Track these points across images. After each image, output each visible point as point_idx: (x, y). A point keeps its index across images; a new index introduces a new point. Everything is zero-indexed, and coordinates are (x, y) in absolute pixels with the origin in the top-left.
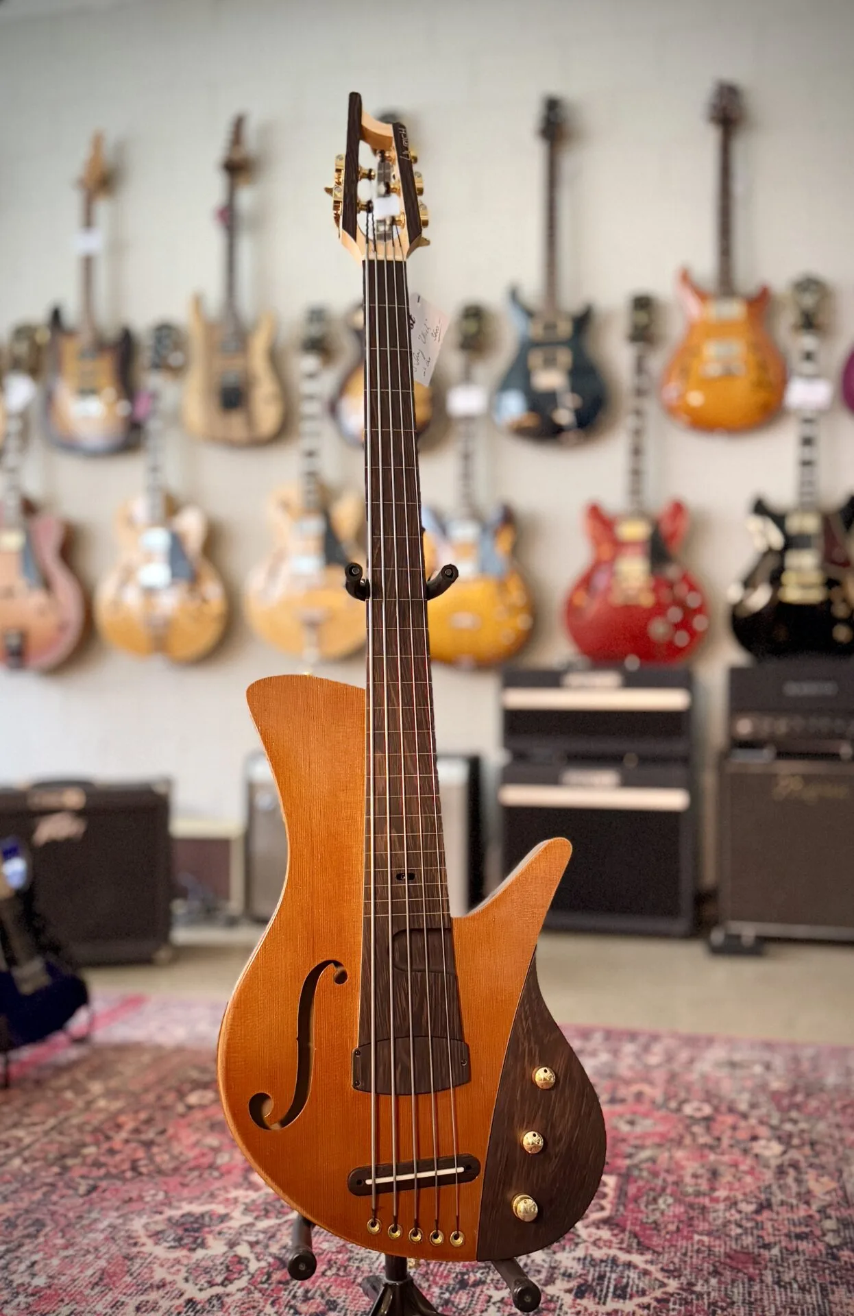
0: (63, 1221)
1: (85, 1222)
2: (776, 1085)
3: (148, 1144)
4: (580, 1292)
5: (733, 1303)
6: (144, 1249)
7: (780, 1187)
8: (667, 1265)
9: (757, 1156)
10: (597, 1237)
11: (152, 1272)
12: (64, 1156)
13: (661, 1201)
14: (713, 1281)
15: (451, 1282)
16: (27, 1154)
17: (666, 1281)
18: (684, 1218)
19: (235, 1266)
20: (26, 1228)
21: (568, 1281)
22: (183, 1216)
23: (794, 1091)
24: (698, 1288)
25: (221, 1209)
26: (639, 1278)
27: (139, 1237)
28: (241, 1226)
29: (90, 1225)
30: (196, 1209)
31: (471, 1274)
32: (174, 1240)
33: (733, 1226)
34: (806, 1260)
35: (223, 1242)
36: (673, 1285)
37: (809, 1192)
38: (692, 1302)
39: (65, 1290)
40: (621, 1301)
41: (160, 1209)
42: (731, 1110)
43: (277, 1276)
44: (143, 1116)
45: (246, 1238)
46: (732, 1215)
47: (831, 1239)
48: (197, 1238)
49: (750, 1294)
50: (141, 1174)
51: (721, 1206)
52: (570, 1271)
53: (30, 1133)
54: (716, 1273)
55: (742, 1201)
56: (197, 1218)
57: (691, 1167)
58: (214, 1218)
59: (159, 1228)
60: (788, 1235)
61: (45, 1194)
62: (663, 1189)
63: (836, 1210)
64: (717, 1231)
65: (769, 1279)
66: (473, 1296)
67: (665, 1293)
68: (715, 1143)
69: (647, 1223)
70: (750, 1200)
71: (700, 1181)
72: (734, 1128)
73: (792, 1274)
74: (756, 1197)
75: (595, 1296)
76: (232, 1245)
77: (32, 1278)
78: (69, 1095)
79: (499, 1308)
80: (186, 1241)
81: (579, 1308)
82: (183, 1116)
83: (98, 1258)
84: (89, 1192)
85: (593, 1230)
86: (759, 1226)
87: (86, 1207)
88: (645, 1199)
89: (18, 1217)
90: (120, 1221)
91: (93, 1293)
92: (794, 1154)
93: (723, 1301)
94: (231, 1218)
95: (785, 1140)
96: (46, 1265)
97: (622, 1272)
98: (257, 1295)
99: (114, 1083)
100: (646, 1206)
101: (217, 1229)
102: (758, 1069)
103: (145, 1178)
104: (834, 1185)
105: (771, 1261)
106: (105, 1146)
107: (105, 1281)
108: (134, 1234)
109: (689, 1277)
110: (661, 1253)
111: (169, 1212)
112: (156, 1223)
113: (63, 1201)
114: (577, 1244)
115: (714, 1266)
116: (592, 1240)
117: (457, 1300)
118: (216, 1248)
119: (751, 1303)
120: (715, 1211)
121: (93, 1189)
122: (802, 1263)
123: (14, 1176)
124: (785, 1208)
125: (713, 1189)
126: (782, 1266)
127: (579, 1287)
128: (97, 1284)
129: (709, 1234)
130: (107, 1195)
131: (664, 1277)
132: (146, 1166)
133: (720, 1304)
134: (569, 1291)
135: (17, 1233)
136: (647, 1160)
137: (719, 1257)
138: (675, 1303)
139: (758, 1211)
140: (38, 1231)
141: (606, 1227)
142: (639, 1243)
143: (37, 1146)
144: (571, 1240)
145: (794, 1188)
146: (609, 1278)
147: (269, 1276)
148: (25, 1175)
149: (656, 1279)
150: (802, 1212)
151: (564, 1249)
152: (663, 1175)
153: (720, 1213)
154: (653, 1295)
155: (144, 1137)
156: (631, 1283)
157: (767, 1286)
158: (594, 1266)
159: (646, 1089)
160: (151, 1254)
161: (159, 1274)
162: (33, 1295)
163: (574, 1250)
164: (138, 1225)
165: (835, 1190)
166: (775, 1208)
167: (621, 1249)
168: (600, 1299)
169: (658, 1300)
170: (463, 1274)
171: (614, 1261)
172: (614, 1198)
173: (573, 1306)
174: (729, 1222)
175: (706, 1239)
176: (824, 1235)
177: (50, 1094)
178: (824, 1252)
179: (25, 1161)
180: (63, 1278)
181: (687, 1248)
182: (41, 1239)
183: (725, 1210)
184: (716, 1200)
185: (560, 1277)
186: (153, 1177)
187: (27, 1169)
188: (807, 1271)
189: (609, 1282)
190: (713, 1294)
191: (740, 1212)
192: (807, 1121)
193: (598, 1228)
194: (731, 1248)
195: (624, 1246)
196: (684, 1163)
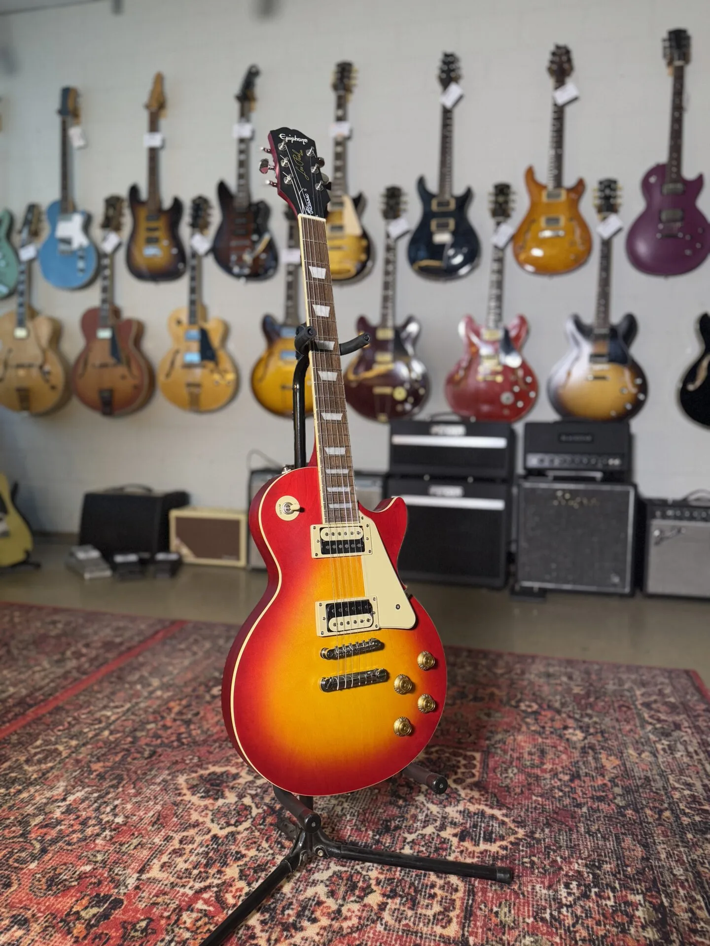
0: (134, 777)
1: (148, 777)
2: (576, 690)
3: (188, 723)
4: (462, 837)
5: (561, 847)
6: (185, 798)
7: (584, 763)
8: (517, 818)
9: (568, 740)
10: (471, 796)
11: (190, 815)
12: (135, 730)
13: (510, 771)
14: (547, 831)
15: (380, 827)
16: (112, 727)
17: (516, 829)
18: (525, 783)
19: (242, 812)
20: (111, 780)
21: (454, 828)
22: (209, 774)
23: (588, 695)
24: (537, 835)
25: (234, 770)
26: (499, 827)
27: (182, 789)
28: (246, 783)
29: (152, 779)
30: (218, 769)
31: (393, 822)
32: (204, 792)
33: (556, 791)
34: (605, 816)
35: (235, 794)
36: (521, 832)
37: (603, 767)
38: (534, 846)
39: (135, 827)
40: (489, 843)
41: (195, 769)
42: (550, 707)
43: (269, 820)
44: (184, 702)
45: (249, 792)
46: (556, 782)
47: (619, 801)
48: (219, 791)
49: (571, 840)
50: (183, 744)
51: (548, 776)
52: (455, 820)
53: (114, 714)
54: (548, 824)
55: (560, 773)
56: (219, 776)
57: (528, 747)
58: (230, 776)
59: (195, 783)
60: (592, 798)
61: (123, 757)
62: (511, 763)
63: (621, 781)
64: (547, 793)
65: (582, 830)
66: (394, 838)
67: (517, 839)
68: (541, 730)
69: (502, 787)
70: (565, 771)
71: (533, 757)
72: (552, 720)
73: (597, 827)
74: (569, 769)
75: (472, 839)
76: (241, 796)
77: (115, 818)
78: (139, 687)
79: (411, 847)
80: (211, 793)
81: (462, 848)
82: (209, 703)
83: (156, 804)
84: (151, 756)
85: (468, 791)
86: (573, 791)
87: (148, 767)
88: (500, 769)
89: (106, 772)
90: (170, 777)
91: (153, 829)
92: (591, 740)
93: (554, 845)
94: (241, 777)
95: (585, 729)
96: (123, 808)
97: (488, 822)
98: (257, 834)
99: (166, 679)
100: (501, 775)
101: (231, 784)
102: (564, 679)
103: (185, 747)
104: (618, 762)
105: (582, 816)
106: (161, 723)
107: (161, 821)
108: (179, 787)
109: (531, 827)
110: (512, 809)
111: (201, 772)
112: (193, 778)
113: (136, 762)
114: (458, 801)
115: (547, 819)
116: (468, 798)
117: (384, 841)
118: (231, 798)
119: (571, 847)
120: (545, 779)
121: (153, 753)
122: (602, 819)
123: (105, 743)
124: (588, 778)
125: (543, 763)
126: (591, 821)
127: (462, 832)
128: (155, 823)
129: (541, 796)
130: (162, 758)
131: (515, 826)
132: (186, 738)
133: (552, 847)
134: (455, 835)
135: (106, 784)
136: (499, 741)
137: (549, 812)
138: (523, 846)
139: (572, 780)
140: (119, 783)
141: (476, 789)
142: (498, 801)
143: (119, 722)
144: (455, 798)
145: (593, 765)
146: (481, 826)
147: (264, 819)
148: (112, 742)
149: (510, 828)
150: (600, 782)
151: (451, 804)
152: (510, 753)
153: (548, 781)
154: (509, 840)
155: (184, 717)
156: (494, 831)
157: (581, 835)
158: (470, 817)
159: (496, 691)
160: (190, 802)
161: (195, 816)
162: (115, 830)
163: (457, 805)
164: (181, 780)
165: (619, 765)
166: (583, 778)
167: (486, 805)
168: (475, 842)
169: (511, 843)
170: (387, 821)
171: (483, 813)
172: (480, 768)
173: (458, 847)
174: (554, 787)
175: (540, 799)
176: (615, 798)
177: (127, 686)
178: (616, 811)
179: (111, 733)
180: (135, 818)
181: (528, 805)
182: (120, 789)
183: (551, 779)
184: (544, 771)
185: (449, 825)
186: (191, 746)
187: (112, 738)
188: (605, 825)
189: (480, 829)
190: (547, 840)
191: (560, 780)
192: (598, 716)
193: (472, 790)
194: (557, 807)
195: (489, 803)
196: (523, 744)
